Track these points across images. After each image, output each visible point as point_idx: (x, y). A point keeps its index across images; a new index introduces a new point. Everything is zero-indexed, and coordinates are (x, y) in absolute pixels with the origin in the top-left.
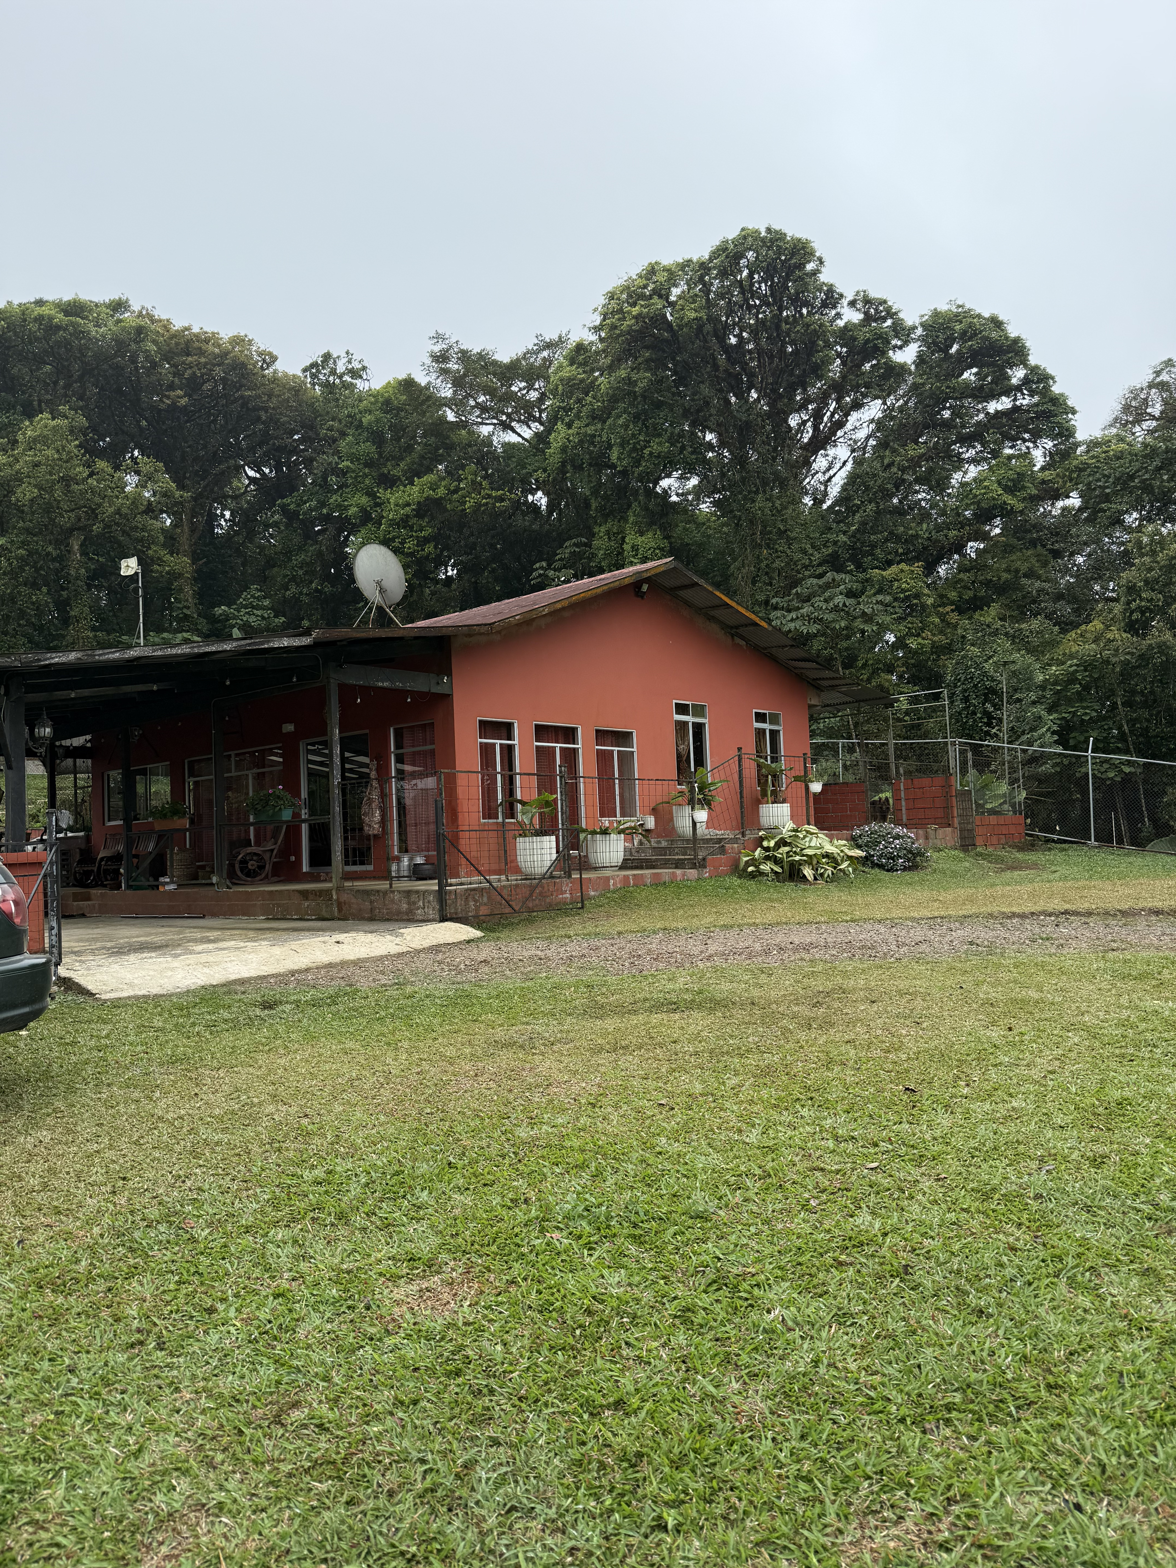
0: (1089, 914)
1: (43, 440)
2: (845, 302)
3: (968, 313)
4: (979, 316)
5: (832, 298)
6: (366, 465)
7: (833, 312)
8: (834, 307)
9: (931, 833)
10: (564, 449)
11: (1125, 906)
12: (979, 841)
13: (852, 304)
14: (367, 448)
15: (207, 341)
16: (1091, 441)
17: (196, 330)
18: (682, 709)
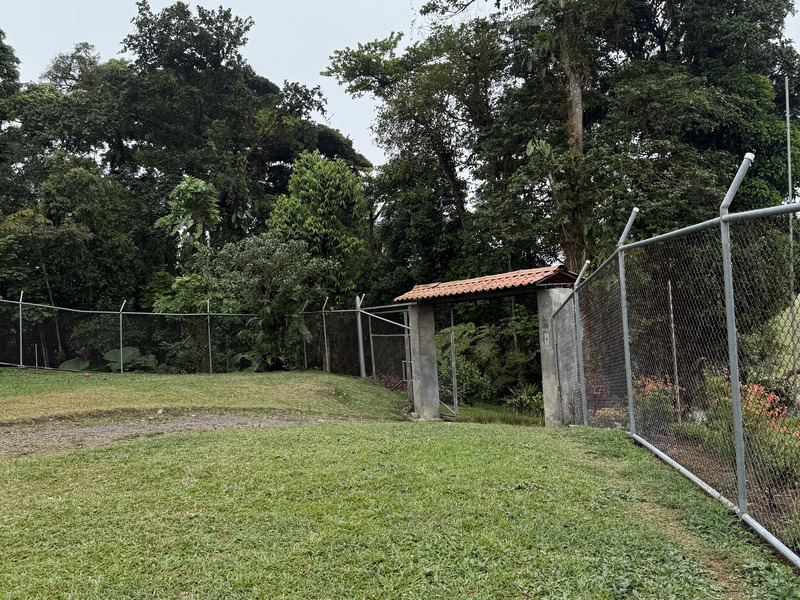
0: (11, 424)
11: (37, 416)
16: (32, 85)
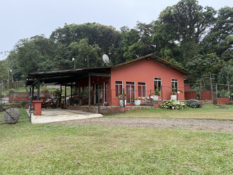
1: (82, 42)
2: (204, 8)
3: (228, 8)
4: (230, 8)
5: (201, 8)
6: (126, 43)
7: (201, 10)
8: (201, 9)
9: (206, 101)
10: (155, 37)
12: (218, 103)
13: (205, 8)
14: (127, 40)
15: (106, 27)
17: (105, 25)
18: (156, 79)
